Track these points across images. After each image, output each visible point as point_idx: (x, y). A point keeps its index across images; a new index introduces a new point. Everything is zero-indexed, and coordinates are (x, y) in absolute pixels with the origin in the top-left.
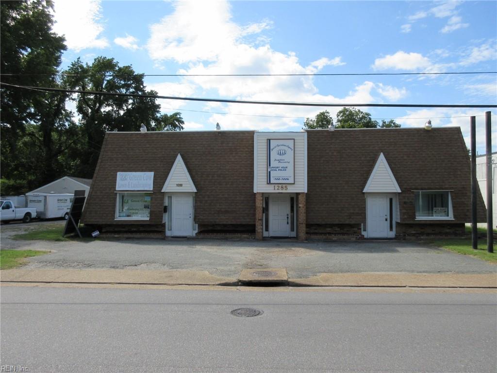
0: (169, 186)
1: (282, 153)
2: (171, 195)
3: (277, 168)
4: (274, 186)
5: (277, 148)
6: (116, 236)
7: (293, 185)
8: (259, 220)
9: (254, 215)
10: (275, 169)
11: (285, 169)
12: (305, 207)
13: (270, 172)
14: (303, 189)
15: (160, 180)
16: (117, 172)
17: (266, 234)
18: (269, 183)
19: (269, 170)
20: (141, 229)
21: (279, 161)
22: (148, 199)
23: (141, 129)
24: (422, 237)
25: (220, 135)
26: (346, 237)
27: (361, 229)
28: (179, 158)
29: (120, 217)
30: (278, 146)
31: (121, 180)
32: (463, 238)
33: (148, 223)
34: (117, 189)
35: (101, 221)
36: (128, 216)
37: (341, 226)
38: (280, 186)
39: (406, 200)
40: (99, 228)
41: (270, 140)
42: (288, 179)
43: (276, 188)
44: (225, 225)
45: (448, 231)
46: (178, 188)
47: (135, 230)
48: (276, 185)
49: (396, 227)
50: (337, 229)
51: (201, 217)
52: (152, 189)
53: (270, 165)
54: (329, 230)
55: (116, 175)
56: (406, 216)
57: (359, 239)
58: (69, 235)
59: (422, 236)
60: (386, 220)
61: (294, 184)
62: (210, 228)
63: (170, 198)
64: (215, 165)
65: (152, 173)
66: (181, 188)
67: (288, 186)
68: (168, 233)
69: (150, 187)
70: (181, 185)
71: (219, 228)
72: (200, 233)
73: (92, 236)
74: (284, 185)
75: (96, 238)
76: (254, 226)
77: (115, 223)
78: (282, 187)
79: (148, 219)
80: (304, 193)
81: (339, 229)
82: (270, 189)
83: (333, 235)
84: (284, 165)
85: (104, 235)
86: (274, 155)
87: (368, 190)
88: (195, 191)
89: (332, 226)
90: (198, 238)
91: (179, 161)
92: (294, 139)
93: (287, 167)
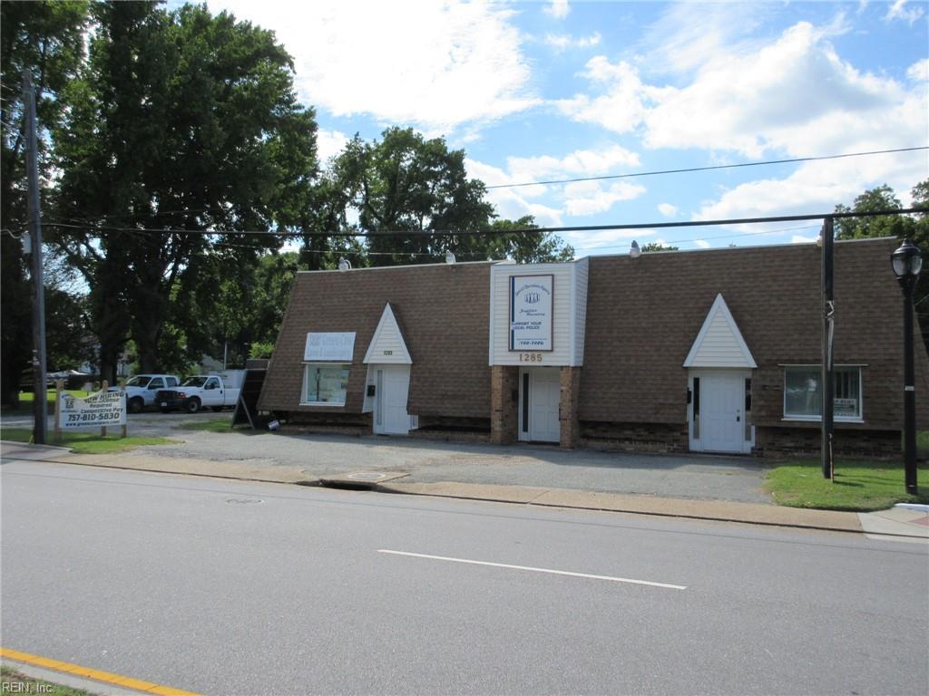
0: (373, 355)
1: (532, 299)
2: (380, 368)
3: (525, 324)
4: (521, 355)
5: (526, 291)
6: (302, 429)
7: (551, 354)
8: (497, 411)
9: (488, 402)
10: (522, 325)
11: (537, 325)
12: (571, 391)
13: (513, 331)
14: (567, 359)
15: (362, 345)
16: (306, 333)
17: (523, 436)
18: (512, 349)
19: (511, 328)
20: (340, 420)
21: (528, 313)
22: (346, 373)
23: (340, 266)
24: (796, 454)
25: (454, 270)
26: (650, 446)
27: (687, 434)
28: (388, 310)
29: (307, 401)
30: (527, 287)
31: (312, 344)
32: (883, 459)
33: (343, 411)
34: (306, 358)
35: (283, 407)
36: (325, 400)
37: (651, 427)
38: (530, 354)
39: (767, 383)
40: (278, 415)
41: (513, 278)
42: (542, 343)
43: (524, 358)
44: (459, 419)
45: (863, 444)
46: (386, 357)
47: (331, 421)
48: (524, 354)
49: (756, 433)
50: (642, 433)
51: (417, 404)
52: (351, 358)
53: (513, 320)
54: (628, 433)
55: (306, 337)
56: (763, 413)
57: (673, 452)
58: (241, 426)
59: (796, 451)
60: (738, 419)
61: (552, 351)
62: (437, 423)
63: (380, 372)
64: (443, 320)
65: (352, 335)
66: (390, 357)
67: (542, 353)
68: (377, 429)
69: (348, 356)
70: (390, 353)
71: (449, 424)
72: (420, 429)
73: (268, 427)
74: (536, 354)
75: (275, 431)
76: (488, 421)
77: (299, 410)
78: (533, 357)
79: (343, 404)
80: (569, 367)
81: (647, 433)
82: (513, 360)
83: (627, 442)
84: (537, 319)
85: (286, 428)
86: (520, 302)
87: (692, 362)
88: (411, 362)
89: (633, 426)
90: (411, 438)
91: (388, 314)
92: (553, 276)
93: (540, 323)
